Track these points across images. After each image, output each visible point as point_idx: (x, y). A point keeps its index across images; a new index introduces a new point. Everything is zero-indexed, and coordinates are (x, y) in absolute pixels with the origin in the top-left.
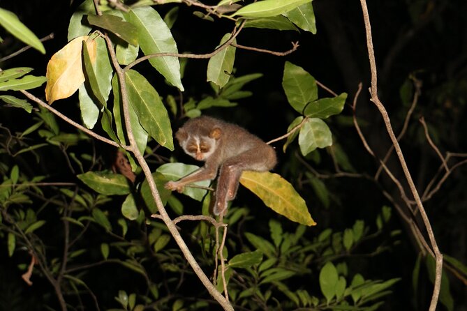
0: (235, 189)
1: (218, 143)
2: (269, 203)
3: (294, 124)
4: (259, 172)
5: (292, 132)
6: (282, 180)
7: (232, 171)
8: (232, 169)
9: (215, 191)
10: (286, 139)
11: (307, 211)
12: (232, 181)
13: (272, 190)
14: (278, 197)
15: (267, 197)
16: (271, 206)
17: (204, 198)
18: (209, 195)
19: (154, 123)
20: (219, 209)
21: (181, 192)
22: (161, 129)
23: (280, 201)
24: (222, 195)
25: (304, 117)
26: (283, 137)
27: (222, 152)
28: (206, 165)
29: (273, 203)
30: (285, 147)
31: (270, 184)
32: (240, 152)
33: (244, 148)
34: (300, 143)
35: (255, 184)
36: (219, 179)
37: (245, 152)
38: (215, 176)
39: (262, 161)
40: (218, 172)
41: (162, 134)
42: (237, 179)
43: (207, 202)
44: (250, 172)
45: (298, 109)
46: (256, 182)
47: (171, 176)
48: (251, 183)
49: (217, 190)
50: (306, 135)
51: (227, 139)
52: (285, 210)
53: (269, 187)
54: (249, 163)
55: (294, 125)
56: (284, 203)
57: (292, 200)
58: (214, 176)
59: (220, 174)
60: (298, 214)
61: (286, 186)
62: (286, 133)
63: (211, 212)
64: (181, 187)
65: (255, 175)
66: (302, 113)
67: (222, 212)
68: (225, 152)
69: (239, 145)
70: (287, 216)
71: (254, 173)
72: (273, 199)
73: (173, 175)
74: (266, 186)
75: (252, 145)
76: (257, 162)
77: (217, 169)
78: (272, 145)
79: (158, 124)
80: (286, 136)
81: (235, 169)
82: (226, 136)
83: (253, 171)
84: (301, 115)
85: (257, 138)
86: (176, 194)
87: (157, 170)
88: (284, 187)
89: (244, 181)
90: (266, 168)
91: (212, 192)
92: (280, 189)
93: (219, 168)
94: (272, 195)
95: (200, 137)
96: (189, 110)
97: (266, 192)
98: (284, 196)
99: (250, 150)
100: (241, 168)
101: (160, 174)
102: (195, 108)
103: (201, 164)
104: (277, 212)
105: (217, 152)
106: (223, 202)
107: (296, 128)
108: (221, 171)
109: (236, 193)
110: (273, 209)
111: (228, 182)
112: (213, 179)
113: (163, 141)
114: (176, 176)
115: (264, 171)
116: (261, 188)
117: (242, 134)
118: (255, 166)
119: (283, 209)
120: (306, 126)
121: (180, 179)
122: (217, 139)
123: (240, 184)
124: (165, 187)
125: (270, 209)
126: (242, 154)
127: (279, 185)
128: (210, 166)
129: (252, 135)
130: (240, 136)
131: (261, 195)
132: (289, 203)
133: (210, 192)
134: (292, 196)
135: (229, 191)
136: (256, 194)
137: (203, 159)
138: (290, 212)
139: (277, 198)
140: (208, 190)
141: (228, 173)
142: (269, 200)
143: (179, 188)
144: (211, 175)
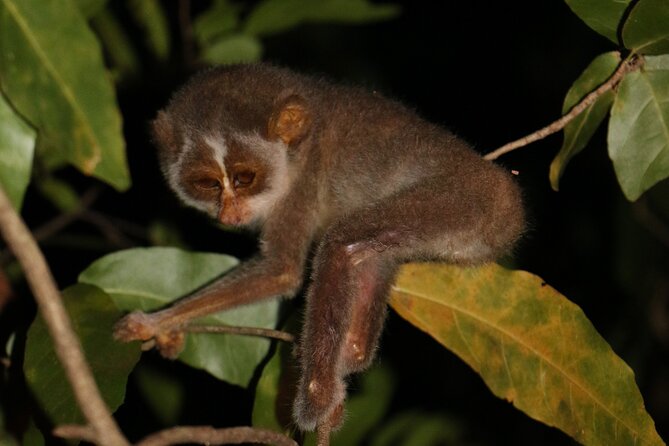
0: (373, 330)
1: (301, 157)
2: (505, 385)
3: (588, 80)
4: (460, 263)
5: (578, 110)
6: (548, 293)
7: (357, 261)
8: (360, 257)
9: (297, 340)
10: (558, 137)
11: (641, 409)
12: (359, 299)
13: (511, 334)
14: (537, 360)
15: (495, 361)
16: (511, 395)
17: (258, 372)
18: (276, 358)
19: (53, 92)
20: (313, 407)
21: (174, 356)
22: (80, 113)
23: (543, 375)
24: (322, 351)
25: (624, 55)
26: (545, 132)
27: (322, 194)
28: (265, 245)
29: (518, 384)
30: (555, 170)
31: (505, 312)
32: (387, 190)
33: (402, 177)
34: (612, 152)
35: (447, 314)
36: (310, 295)
37: (404, 193)
38: (297, 282)
39: (468, 224)
40: (308, 264)
41: (85, 129)
42: (381, 292)
43: (268, 384)
44: (426, 266)
45: (602, 23)
46: (454, 306)
47: (137, 297)
48: (434, 309)
49: (305, 336)
50: (633, 119)
51: (341, 143)
52: (564, 406)
53: (503, 321)
54: (422, 232)
55: (589, 84)
56: (556, 380)
57: (586, 369)
58: (291, 281)
59: (314, 276)
60: (609, 421)
61: (564, 317)
62: (558, 116)
63: (284, 417)
64: (174, 335)
65: (448, 280)
66: (615, 40)
67: (326, 417)
68: (332, 193)
69: (384, 165)
70: (569, 432)
71: (443, 270)
72: (516, 368)
73: (143, 294)
74: (488, 320)
75: (432, 162)
76: (453, 227)
77: (303, 257)
78: (505, 161)
79: (68, 92)
80: (557, 126)
81: (368, 254)
82: (333, 133)
83: (436, 260)
84: (612, 47)
85: (450, 138)
86: (155, 361)
87: (82, 278)
88: (555, 321)
89: (408, 302)
90: (487, 250)
91: (287, 346)
92: (542, 329)
93: (311, 255)
94: (513, 351)
95: (226, 137)
96: (215, 39)
97: (492, 343)
98: (556, 355)
99: (424, 183)
100: (391, 252)
101: (94, 289)
102: (238, 29)
103: (243, 243)
104: (536, 415)
105: (300, 194)
106: (326, 381)
107: (593, 97)
108: (316, 263)
109: (375, 347)
110: (517, 405)
111: (342, 304)
112: (291, 293)
113: (88, 154)
114: (151, 296)
115: (479, 262)
116: (472, 327)
117: (395, 124)
118: (444, 244)
119: (555, 404)
120: (633, 89)
121: (169, 306)
122: (293, 145)
123: (392, 312)
124: (117, 337)
125: (507, 405)
126: (393, 198)
127: (538, 313)
128: (279, 246)
129: (432, 128)
130: (387, 132)
131: (473, 355)
132: (574, 380)
133: (279, 345)
134: (586, 353)
135: (349, 336)
136: (455, 351)
137: (246, 221)
138: (580, 415)
139: (533, 362)
140: (274, 341)
141: (345, 271)
142: (502, 374)
143: (164, 339)
144: (284, 278)
